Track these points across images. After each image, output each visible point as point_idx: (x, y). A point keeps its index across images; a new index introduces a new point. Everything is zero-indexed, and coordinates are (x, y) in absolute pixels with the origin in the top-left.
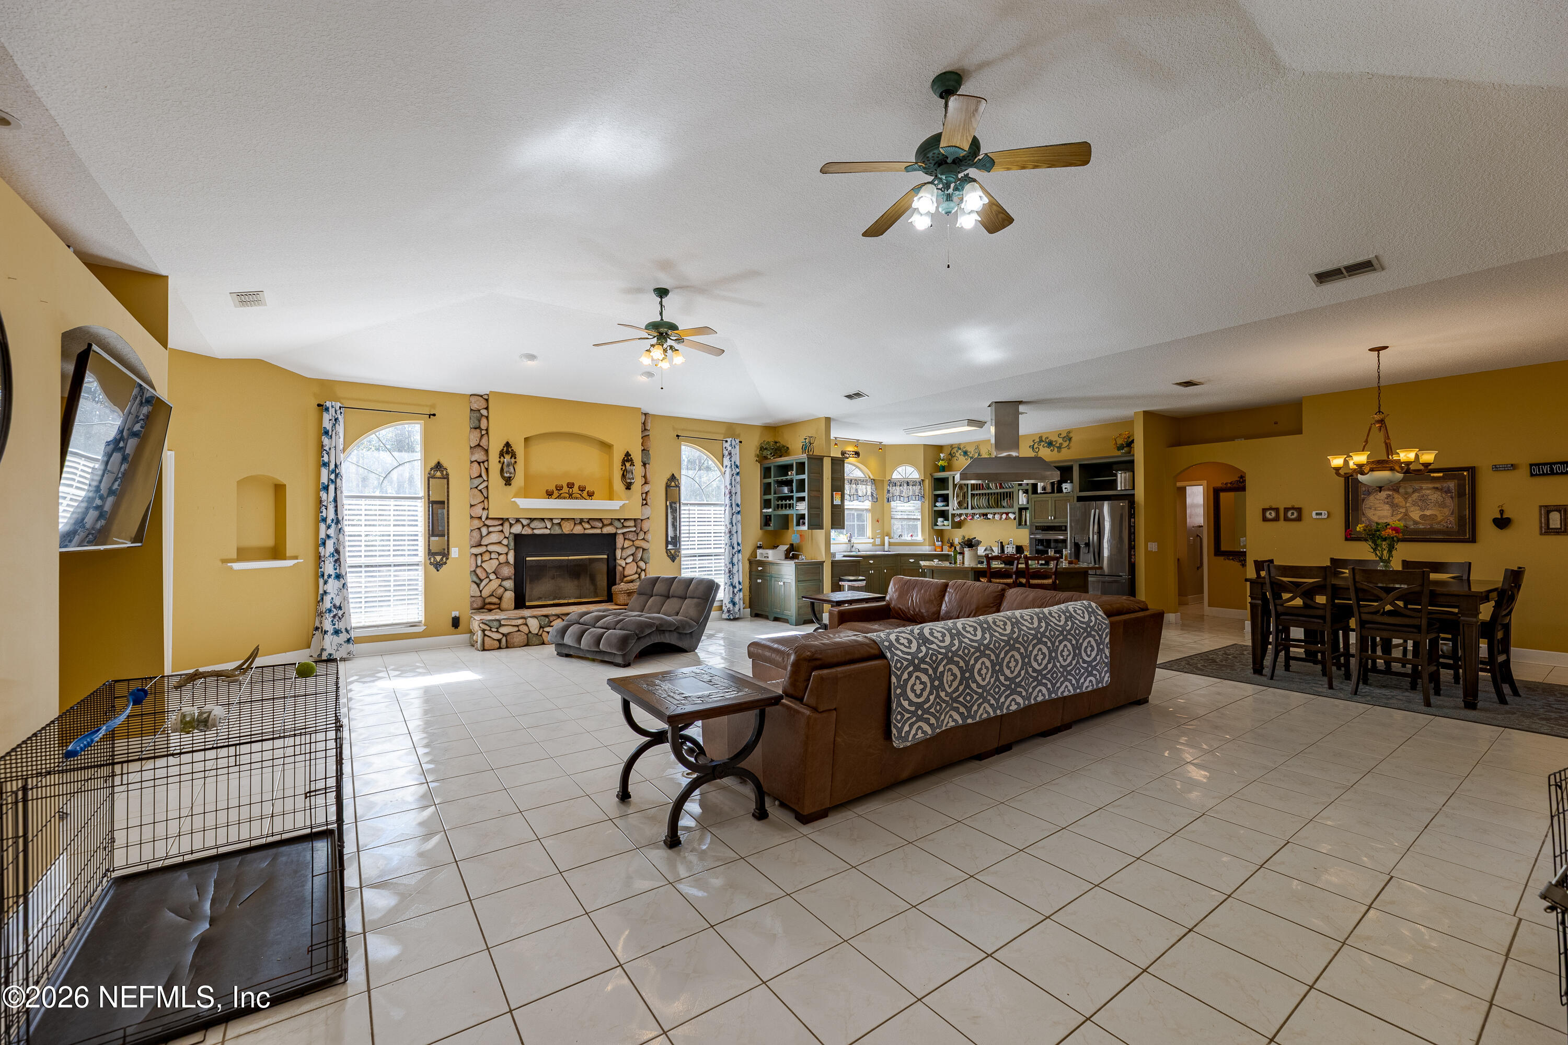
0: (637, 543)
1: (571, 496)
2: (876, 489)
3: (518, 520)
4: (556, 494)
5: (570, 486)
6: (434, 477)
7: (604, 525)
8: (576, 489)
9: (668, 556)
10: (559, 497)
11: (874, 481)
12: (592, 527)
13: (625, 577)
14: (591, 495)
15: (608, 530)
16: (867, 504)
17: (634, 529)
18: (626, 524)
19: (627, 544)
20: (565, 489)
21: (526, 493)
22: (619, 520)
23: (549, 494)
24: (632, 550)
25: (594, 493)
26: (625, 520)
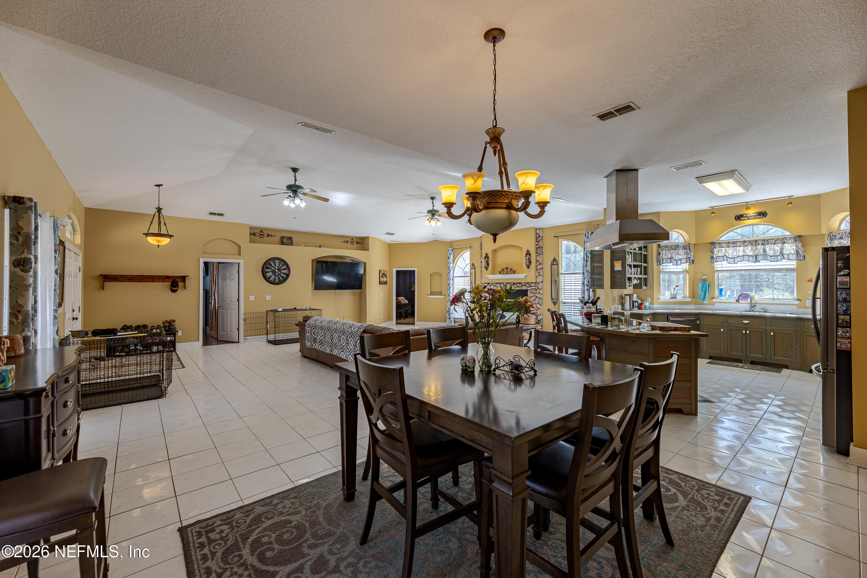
0: (537, 295)
1: (507, 273)
2: (803, 246)
3: (492, 284)
4: (502, 272)
5: (507, 268)
6: (472, 269)
7: (523, 286)
8: (509, 270)
9: (552, 302)
10: (503, 274)
11: (799, 238)
12: (518, 287)
13: (531, 311)
14: (514, 272)
15: (524, 288)
16: (792, 264)
17: (535, 288)
18: (532, 285)
19: (532, 295)
20: (505, 270)
21: (493, 273)
22: (528, 283)
23: (500, 273)
24: (534, 298)
25: (515, 271)
26: (531, 283)
